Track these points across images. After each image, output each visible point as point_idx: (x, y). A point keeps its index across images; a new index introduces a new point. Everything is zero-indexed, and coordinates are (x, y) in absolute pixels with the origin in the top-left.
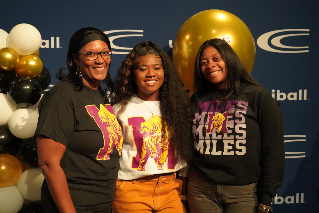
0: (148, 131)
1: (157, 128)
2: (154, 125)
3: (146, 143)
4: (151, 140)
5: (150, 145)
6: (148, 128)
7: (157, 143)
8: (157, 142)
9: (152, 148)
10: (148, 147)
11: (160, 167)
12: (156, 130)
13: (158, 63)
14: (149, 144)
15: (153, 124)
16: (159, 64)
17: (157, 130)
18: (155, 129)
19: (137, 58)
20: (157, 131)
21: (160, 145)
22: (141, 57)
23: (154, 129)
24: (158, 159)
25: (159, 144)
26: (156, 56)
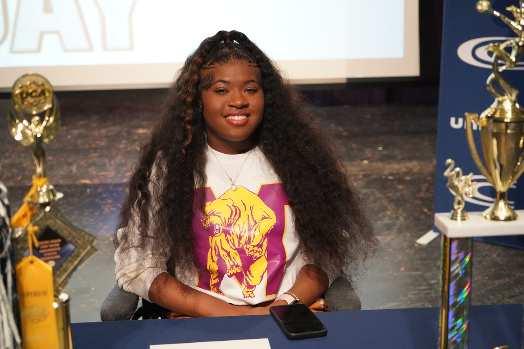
0: (220, 223)
1: (240, 213)
2: (233, 208)
3: (215, 248)
4: (227, 240)
5: (226, 251)
6: (219, 216)
7: (241, 245)
8: (239, 243)
9: (229, 256)
10: (221, 254)
11: (250, 293)
12: (237, 216)
13: (253, 78)
14: (223, 249)
15: (231, 205)
16: (255, 79)
17: (239, 216)
18: (235, 216)
19: (209, 65)
20: (238, 220)
21: (246, 248)
22: (216, 65)
23: (232, 217)
24: (245, 277)
25: (245, 246)
26: (249, 64)
